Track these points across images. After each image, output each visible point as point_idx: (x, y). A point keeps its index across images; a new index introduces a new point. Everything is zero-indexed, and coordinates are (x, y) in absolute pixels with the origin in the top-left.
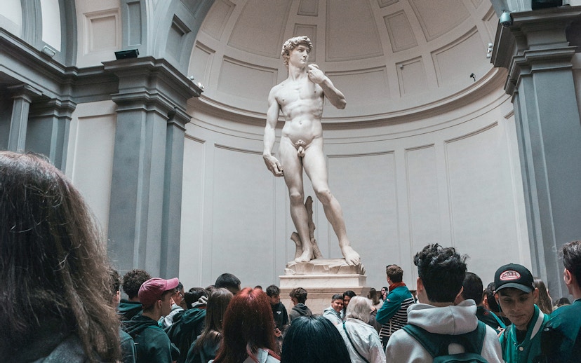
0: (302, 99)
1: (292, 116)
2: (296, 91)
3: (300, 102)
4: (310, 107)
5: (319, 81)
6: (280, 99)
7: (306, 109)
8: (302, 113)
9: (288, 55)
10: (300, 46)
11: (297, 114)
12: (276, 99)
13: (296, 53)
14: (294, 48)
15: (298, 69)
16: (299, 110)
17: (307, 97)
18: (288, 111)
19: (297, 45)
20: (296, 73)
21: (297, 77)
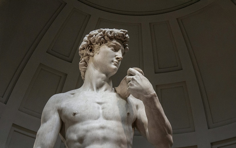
0: (107, 118)
1: (86, 141)
2: (97, 105)
3: (102, 122)
4: (119, 133)
5: (146, 93)
6: (66, 113)
7: (113, 135)
8: (105, 139)
9: (91, 51)
10: (115, 41)
11: (96, 140)
12: (60, 111)
13: (105, 48)
14: (106, 42)
15: (104, 75)
16: (100, 133)
17: (116, 118)
18: (81, 133)
19: (111, 39)
20: (99, 80)
21: (99, 87)
